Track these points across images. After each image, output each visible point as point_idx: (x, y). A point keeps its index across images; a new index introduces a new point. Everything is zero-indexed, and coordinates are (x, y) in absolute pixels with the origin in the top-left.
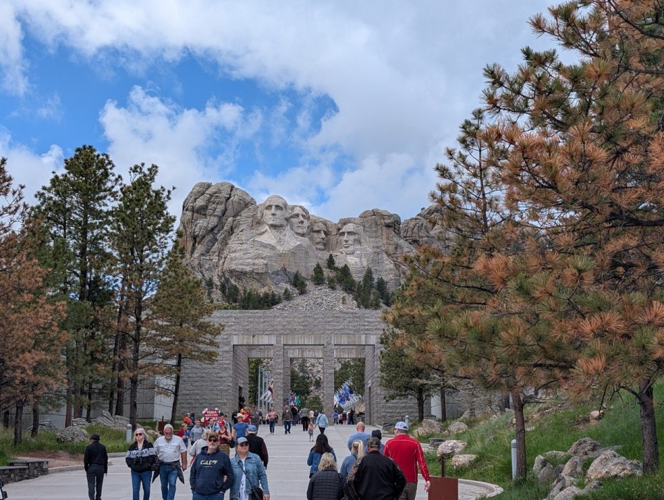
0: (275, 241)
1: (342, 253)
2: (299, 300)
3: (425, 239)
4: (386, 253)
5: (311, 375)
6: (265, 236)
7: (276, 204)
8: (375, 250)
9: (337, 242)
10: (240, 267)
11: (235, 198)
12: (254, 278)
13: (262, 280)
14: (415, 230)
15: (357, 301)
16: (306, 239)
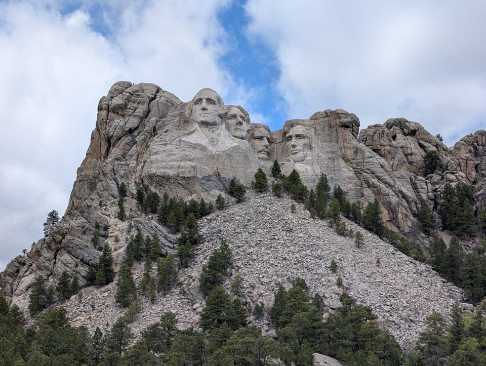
0: (207, 140)
1: (289, 161)
2: (236, 210)
3: (388, 148)
4: (343, 158)
5: (249, 300)
6: (194, 136)
7: (207, 97)
8: (330, 155)
9: (283, 151)
10: (162, 170)
11: (160, 99)
12: (179, 183)
13: (189, 187)
14: (376, 137)
15: (310, 211)
16: (245, 141)
